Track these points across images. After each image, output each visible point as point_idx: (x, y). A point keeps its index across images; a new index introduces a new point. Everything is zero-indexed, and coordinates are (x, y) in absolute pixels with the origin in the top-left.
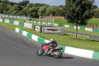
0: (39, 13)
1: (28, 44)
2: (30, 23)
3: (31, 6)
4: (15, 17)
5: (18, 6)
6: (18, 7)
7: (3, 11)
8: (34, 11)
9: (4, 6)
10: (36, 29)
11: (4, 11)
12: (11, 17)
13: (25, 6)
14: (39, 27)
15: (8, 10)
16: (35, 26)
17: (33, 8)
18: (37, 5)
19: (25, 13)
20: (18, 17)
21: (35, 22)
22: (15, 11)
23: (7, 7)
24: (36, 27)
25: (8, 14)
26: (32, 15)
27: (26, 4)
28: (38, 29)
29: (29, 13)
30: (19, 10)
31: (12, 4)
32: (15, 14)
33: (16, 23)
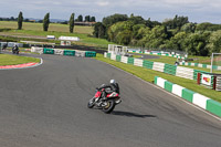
0: (211, 46)
1: (185, 115)
2: (189, 66)
3: (193, 28)
4: (155, 53)
5: (163, 28)
6: (162, 32)
7: (129, 39)
8: (197, 40)
9: (132, 29)
10: (203, 82)
11: (133, 41)
12: (146, 53)
13: (179, 30)
14: (209, 77)
15: (140, 37)
16: (200, 75)
17: (197, 33)
18: (206, 26)
19: (179, 45)
20: (163, 54)
21: (200, 65)
22: (156, 41)
23: (140, 31)
24: (204, 75)
25: (140, 46)
26: (193, 50)
27: (181, 25)
28: (207, 81)
29: (187, 45)
30: (165, 38)
31: (150, 25)
32: (156, 47)
33: (159, 66)
